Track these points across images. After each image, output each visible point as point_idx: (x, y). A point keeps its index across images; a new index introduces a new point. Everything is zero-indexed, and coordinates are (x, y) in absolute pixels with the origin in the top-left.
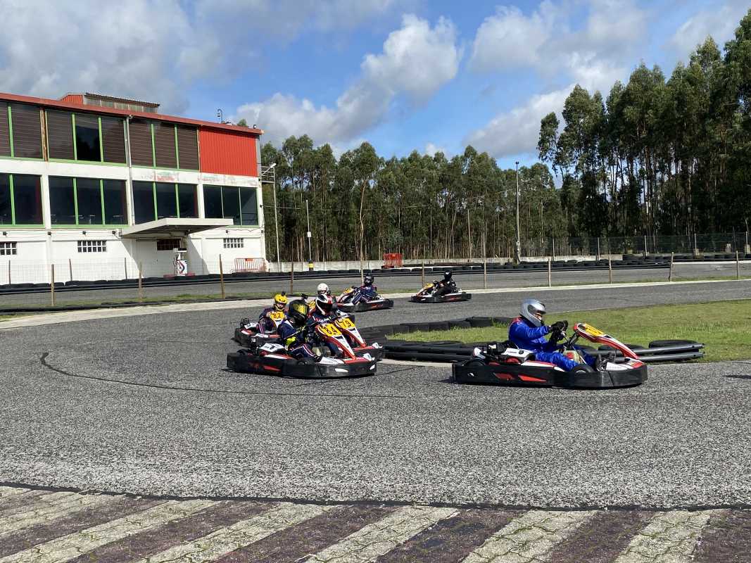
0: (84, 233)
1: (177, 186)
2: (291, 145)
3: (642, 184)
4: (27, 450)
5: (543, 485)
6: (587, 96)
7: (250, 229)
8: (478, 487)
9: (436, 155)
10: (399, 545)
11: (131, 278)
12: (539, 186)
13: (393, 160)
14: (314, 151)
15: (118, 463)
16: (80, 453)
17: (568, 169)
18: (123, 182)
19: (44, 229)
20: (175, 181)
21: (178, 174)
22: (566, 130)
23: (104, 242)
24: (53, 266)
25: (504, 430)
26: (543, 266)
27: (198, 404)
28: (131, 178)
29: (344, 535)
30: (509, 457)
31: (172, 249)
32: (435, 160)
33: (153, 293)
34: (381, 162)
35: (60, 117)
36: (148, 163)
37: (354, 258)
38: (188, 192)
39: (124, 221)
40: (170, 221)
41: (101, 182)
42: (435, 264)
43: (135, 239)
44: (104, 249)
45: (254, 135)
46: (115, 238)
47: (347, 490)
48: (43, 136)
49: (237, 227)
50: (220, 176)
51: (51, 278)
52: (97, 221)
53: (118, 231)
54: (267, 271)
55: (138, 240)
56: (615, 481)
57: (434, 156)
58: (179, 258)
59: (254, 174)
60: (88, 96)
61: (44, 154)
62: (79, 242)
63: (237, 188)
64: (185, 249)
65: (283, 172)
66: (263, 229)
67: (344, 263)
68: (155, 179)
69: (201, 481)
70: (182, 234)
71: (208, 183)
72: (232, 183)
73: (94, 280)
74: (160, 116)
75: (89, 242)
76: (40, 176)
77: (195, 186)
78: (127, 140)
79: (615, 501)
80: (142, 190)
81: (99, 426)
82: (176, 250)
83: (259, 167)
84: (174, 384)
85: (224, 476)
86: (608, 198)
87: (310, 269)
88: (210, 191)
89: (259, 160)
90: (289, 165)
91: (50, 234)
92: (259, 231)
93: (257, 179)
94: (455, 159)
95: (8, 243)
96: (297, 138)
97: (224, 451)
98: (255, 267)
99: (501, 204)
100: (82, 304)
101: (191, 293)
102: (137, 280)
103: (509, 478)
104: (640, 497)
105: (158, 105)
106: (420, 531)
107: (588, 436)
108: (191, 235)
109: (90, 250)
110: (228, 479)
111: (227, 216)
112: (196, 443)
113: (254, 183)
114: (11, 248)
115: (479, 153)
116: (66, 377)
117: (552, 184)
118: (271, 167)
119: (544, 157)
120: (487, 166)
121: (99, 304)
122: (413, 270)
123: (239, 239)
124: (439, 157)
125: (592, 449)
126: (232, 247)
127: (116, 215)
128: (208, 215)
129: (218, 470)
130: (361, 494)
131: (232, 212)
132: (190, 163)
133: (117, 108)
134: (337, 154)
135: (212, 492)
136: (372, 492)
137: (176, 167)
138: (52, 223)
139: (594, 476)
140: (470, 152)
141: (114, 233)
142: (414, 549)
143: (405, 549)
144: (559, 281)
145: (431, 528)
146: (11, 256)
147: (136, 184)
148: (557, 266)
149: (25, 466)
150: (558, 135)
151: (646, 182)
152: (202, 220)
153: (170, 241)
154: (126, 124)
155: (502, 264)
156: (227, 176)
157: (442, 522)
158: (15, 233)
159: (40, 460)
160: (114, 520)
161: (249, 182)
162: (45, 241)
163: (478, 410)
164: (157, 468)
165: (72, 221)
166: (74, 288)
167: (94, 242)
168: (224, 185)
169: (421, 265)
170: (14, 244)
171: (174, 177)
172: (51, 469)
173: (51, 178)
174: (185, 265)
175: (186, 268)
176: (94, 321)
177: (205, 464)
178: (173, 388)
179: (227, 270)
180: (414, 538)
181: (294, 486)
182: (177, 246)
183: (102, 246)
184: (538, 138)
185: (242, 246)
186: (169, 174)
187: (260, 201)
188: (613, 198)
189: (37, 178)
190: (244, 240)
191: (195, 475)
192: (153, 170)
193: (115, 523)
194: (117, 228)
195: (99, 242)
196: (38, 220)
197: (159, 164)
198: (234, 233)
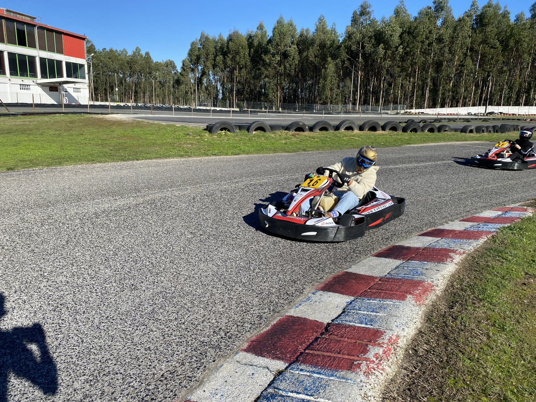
0: (22, 81)
1: (55, 61)
7: (83, 80)
18: (35, 57)
19: (7, 77)
20: (55, 59)
21: (56, 55)
28: (39, 56)
36: (44, 49)
39: (37, 78)
44: (30, 89)
45: (84, 39)
46: (34, 84)
50: (71, 58)
52: (27, 76)
53: (35, 81)
55: (42, 86)
59: (84, 58)
62: (20, 85)
63: (78, 64)
68: (47, 57)
70: (58, 84)
71: (67, 60)
72: (76, 61)
75: (24, 85)
76: (4, 52)
77: (62, 61)
83: (86, 55)
88: (68, 64)
89: (85, 51)
92: (86, 85)
93: (84, 60)
109: (24, 89)
113: (84, 62)
118: (92, 55)
127: (33, 73)
128: (68, 76)
132: (60, 51)
137: (54, 52)
138: (10, 75)
141: (33, 81)
147: (40, 58)
153: (54, 87)
156: (74, 58)
161: (82, 61)
165: (17, 75)
167: (26, 85)
168: (72, 62)
171: (54, 57)
173: (8, 53)
186: (52, 55)
187: (86, 71)
189: (2, 52)
194: (34, 79)
195: (28, 86)
197: (49, 50)
198: (77, 86)
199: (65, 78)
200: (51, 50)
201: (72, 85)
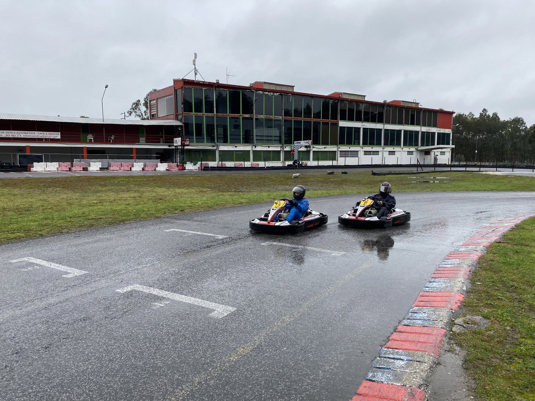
0: (409, 149)
1: (430, 133)
18: (419, 132)
21: (432, 129)
23: (413, 151)
28: (421, 131)
38: (433, 135)
41: (414, 132)
44: (413, 154)
45: (452, 114)
50: (442, 129)
52: (412, 145)
55: (420, 152)
62: (408, 152)
63: (445, 133)
68: (426, 131)
71: (439, 132)
76: (401, 130)
77: (435, 133)
83: (452, 126)
88: (439, 135)
89: (452, 123)
91: (402, 149)
93: (451, 130)
108: (432, 151)
109: (410, 154)
127: (416, 143)
132: (435, 126)
137: (431, 126)
138: (404, 145)
141: (415, 149)
156: (444, 129)
165: (407, 146)
168: (442, 132)
170: (395, 152)
173: (404, 131)
185: (445, 154)
186: (429, 129)
187: (451, 138)
196: (400, 144)
198: (443, 150)
199: (436, 146)
200: (429, 125)
201: (440, 150)
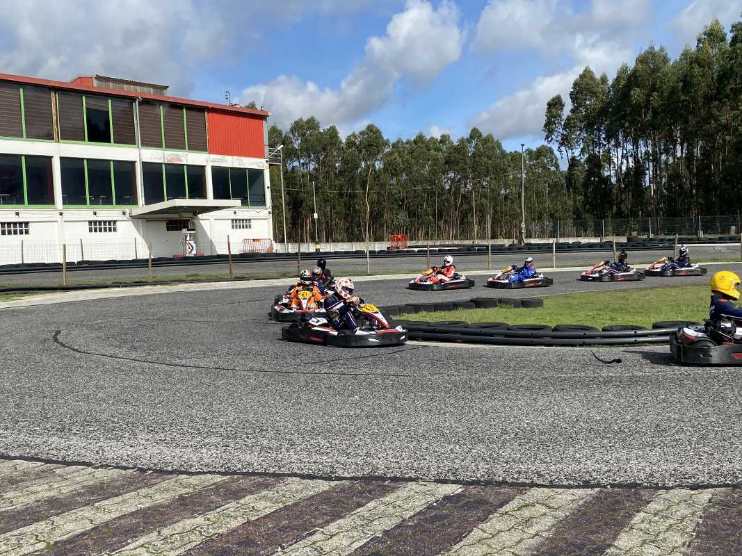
0: (95, 213)
1: (185, 167)
2: (298, 127)
3: (647, 166)
4: (41, 425)
5: (546, 463)
6: (592, 78)
7: (258, 210)
8: (482, 465)
9: (441, 137)
10: (404, 520)
11: (141, 258)
12: (544, 167)
13: (398, 141)
14: (320, 133)
15: (129, 439)
16: (92, 429)
17: (573, 151)
18: (133, 163)
19: (55, 209)
20: (184, 163)
21: (187, 155)
22: (572, 111)
23: (115, 222)
24: (65, 246)
25: (508, 409)
26: (548, 248)
27: (208, 381)
28: (140, 160)
29: (351, 510)
30: (512, 436)
31: (181, 230)
32: (441, 142)
33: (162, 272)
34: (386, 143)
35: (71, 98)
36: (157, 145)
37: (360, 239)
38: (197, 173)
39: (135, 202)
40: (179, 202)
41: (112, 163)
42: (440, 246)
43: (146, 220)
44: (115, 230)
45: (263, 117)
46: (125, 218)
47: (353, 467)
48: (54, 118)
49: (245, 208)
50: (229, 158)
51: (63, 257)
52: (108, 201)
53: (128, 211)
54: (274, 251)
55: (148, 221)
56: (618, 460)
57: (439, 138)
58: (188, 239)
59: (261, 155)
60: (98, 78)
61: (55, 136)
62: (90, 222)
63: (245, 169)
64: (194, 230)
65: (290, 154)
66: (271, 210)
67: (350, 244)
68: (164, 160)
69: (209, 456)
70: (191, 215)
71: (217, 164)
72: (240, 164)
73: (104, 260)
74: (169, 98)
75: (100, 222)
76: (52, 157)
77: (203, 167)
78: (137, 122)
79: (618, 479)
80: (152, 171)
81: (111, 402)
82: (184, 230)
83: (267, 149)
84: (184, 362)
85: (233, 452)
86: (614, 180)
87: (316, 250)
88: (219, 173)
89: (266, 142)
90: (297, 147)
91: (61, 214)
92: (267, 212)
93: (264, 161)
94: (462, 141)
95: (21, 224)
96: (305, 119)
97: (233, 427)
98: (262, 248)
99: (506, 186)
100: (94, 284)
101: (200, 273)
102: (147, 260)
103: (513, 456)
104: (643, 476)
105: (167, 87)
106: (424, 506)
107: (591, 415)
108: (200, 216)
109: (100, 230)
110: (237, 454)
111: (235, 197)
112: (205, 419)
113: (261, 165)
114: (24, 228)
115: (485, 135)
116: (78, 355)
117: (557, 166)
118: (279, 148)
119: (550, 139)
120: (493, 148)
121: (109, 283)
122: (418, 251)
123: (246, 220)
124: (445, 139)
125: (596, 428)
126: (240, 227)
127: (126, 196)
128: (216, 196)
129: (227, 446)
130: (367, 470)
131: (240, 194)
132: (198, 145)
133: (126, 90)
134: (343, 136)
135: (222, 467)
136: (378, 468)
137: (184, 148)
138: (63, 204)
139: (597, 455)
140: (475, 133)
141: (124, 213)
142: (419, 524)
143: (410, 524)
144: (564, 263)
145: (435, 504)
146: (24, 236)
147: (144, 164)
148: (561, 247)
149: (39, 441)
150: (564, 117)
151: (651, 164)
152: (210, 201)
153: (179, 222)
154: (136, 106)
155: (506, 246)
156: (235, 157)
157: (446, 498)
158: (28, 213)
159: (53, 435)
160: (125, 493)
161: (256, 163)
162: (56, 221)
163: (482, 389)
164: (168, 443)
165: (83, 202)
166: (86, 267)
167: (105, 222)
168: (231, 166)
169: (426, 247)
170: (27, 224)
171: (182, 158)
172: (64, 443)
173: (62, 159)
174: (194, 246)
175: (195, 248)
176: (106, 299)
177: (214, 440)
178: (183, 366)
179: (236, 251)
180: (419, 513)
181: (302, 462)
182: (186, 227)
183: (112, 226)
184: (544, 120)
185: (250, 227)
186: (177, 155)
187: (267, 183)
188: (618, 181)
189: (49, 159)
190: (252, 221)
191: (204, 451)
192: (162, 151)
193: (126, 496)
194: (127, 208)
195: (110, 222)
196: (50, 200)
197: (169, 146)
200: (175, 145)
